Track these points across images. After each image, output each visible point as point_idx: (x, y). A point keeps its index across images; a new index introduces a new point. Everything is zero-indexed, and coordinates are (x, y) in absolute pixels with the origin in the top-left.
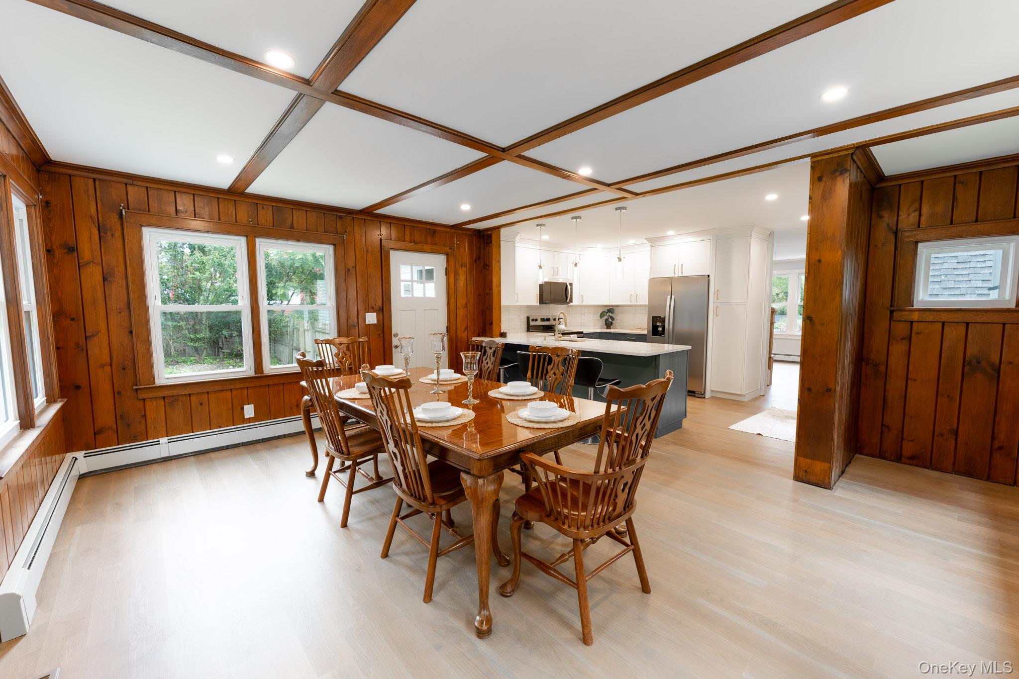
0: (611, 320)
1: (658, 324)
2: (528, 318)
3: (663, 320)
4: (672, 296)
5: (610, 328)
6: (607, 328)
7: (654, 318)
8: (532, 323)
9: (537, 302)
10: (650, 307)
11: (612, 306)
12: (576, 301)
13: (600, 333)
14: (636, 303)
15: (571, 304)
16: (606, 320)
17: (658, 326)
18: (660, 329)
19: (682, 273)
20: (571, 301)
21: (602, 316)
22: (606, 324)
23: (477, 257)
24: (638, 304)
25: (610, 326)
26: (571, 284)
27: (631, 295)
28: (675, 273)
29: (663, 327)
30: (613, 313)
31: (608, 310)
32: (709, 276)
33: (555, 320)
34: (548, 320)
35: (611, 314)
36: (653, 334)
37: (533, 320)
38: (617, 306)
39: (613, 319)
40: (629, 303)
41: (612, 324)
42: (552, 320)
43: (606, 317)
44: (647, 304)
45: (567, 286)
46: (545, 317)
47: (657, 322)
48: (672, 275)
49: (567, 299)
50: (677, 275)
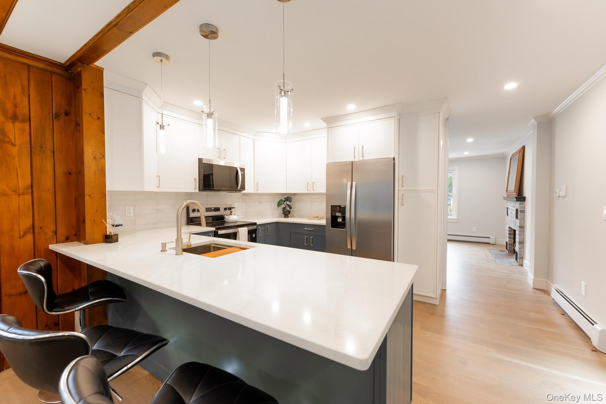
0: (288, 209)
1: (338, 214)
2: (188, 208)
3: (342, 210)
4: (353, 183)
5: (288, 217)
6: (285, 217)
7: (332, 207)
8: (192, 215)
9: (195, 189)
10: (329, 196)
11: (290, 194)
12: (249, 188)
13: (277, 222)
14: (312, 192)
15: (244, 192)
16: (284, 208)
17: (337, 217)
18: (340, 220)
19: (363, 156)
20: (243, 188)
21: (279, 204)
22: (284, 213)
23: (63, 111)
24: (314, 192)
25: (288, 215)
26: (243, 170)
27: (308, 183)
28: (355, 157)
29: (344, 218)
30: (290, 202)
31: (285, 198)
32: (394, 158)
33: (225, 209)
34: (217, 209)
35: (288, 203)
36: (333, 226)
37: (194, 210)
38: (295, 194)
39: (291, 208)
40: (306, 192)
41: (289, 212)
42: (222, 209)
43: (283, 206)
44: (325, 192)
45: (237, 172)
46: (213, 206)
47: (335, 212)
48: (352, 159)
49: (237, 185)
50: (357, 159)
